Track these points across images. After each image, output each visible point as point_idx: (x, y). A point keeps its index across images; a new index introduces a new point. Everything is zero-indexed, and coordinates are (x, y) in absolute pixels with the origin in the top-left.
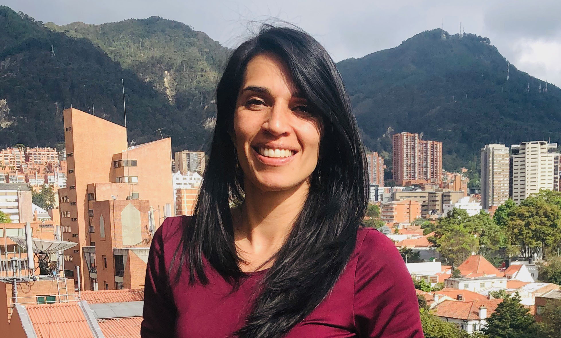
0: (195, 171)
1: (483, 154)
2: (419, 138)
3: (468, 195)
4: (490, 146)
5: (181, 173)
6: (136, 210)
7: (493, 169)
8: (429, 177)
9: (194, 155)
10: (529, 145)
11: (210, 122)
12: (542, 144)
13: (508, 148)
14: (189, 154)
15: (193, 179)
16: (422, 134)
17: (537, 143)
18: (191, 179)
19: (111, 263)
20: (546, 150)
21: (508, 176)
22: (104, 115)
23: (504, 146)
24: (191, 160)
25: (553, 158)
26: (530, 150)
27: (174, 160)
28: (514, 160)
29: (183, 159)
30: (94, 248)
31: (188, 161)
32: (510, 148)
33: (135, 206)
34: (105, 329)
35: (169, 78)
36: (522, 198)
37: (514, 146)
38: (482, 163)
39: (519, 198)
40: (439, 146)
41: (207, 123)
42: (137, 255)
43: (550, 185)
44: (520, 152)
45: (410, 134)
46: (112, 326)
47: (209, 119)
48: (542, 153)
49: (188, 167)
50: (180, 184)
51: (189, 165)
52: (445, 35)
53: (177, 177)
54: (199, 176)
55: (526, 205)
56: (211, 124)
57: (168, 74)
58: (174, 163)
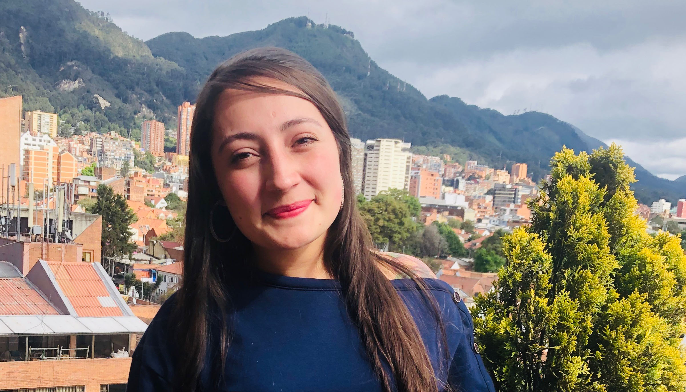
0: (45, 134)
5: (31, 134)
9: (46, 117)
10: (384, 143)
11: (64, 84)
12: (396, 143)
13: (363, 144)
14: (41, 115)
15: (43, 141)
17: (391, 141)
18: (40, 141)
20: (400, 149)
21: (361, 171)
23: (359, 140)
24: (43, 121)
25: (405, 158)
26: (385, 147)
27: (25, 119)
28: (369, 156)
29: (34, 120)
31: (39, 122)
32: (366, 143)
35: (26, 34)
36: (373, 194)
37: (370, 142)
39: (370, 194)
41: (62, 85)
43: (400, 184)
44: (375, 148)
47: (64, 81)
48: (395, 151)
49: (39, 128)
50: (28, 145)
51: (40, 126)
52: (310, 24)
53: (26, 137)
54: (49, 139)
55: (377, 201)
56: (66, 86)
57: (25, 30)
58: (24, 122)
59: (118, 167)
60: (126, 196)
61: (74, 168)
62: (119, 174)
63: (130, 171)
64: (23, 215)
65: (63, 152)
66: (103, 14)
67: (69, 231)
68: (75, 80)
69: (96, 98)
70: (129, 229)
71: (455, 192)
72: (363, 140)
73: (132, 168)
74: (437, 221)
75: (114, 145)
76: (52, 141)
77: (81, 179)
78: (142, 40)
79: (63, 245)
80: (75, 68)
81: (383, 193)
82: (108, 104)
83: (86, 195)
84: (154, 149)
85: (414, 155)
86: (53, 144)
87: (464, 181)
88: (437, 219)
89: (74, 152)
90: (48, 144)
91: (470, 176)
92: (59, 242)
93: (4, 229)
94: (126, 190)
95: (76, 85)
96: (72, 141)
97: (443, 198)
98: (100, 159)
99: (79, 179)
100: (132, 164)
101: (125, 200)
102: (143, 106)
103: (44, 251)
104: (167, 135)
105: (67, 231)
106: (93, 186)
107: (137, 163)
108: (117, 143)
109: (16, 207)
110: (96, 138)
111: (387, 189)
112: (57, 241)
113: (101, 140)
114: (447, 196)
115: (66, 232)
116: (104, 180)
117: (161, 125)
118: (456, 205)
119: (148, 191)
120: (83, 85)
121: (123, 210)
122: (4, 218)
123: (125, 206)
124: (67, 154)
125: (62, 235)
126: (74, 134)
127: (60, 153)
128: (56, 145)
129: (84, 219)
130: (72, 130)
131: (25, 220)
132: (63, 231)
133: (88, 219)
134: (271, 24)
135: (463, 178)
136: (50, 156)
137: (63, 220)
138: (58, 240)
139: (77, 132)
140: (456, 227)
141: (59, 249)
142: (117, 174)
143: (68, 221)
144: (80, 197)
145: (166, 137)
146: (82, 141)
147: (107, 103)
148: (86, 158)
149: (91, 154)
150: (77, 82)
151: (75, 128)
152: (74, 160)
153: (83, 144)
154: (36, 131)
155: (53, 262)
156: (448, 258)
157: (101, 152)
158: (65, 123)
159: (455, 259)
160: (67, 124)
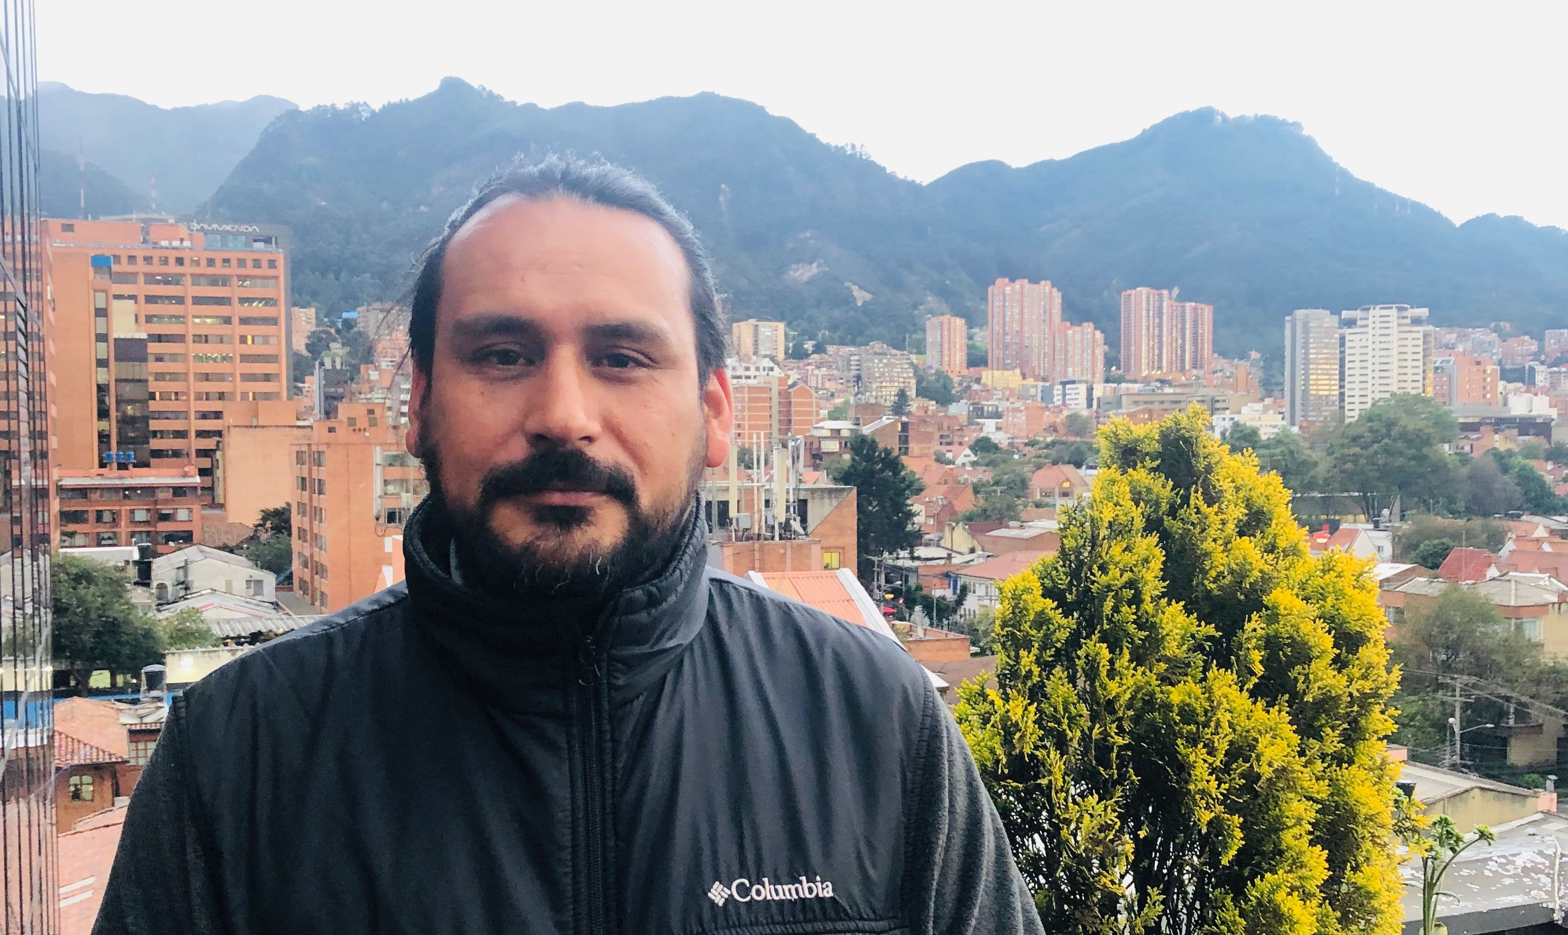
0: (765, 356)
1: (1288, 326)
2: (1170, 298)
3: (1261, 399)
4: (1300, 313)
5: (741, 359)
7: (1307, 354)
8: (1187, 367)
9: (766, 327)
10: (1376, 312)
11: (795, 272)
12: (1400, 309)
13: (1336, 318)
14: (757, 326)
15: (761, 368)
16: (1176, 291)
17: (1391, 308)
18: (757, 369)
20: (1408, 321)
21: (1336, 367)
23: (1328, 312)
24: (761, 336)
25: (1420, 335)
26: (1378, 319)
28: (1348, 338)
29: (747, 336)
31: (753, 338)
32: (1340, 317)
35: (729, 195)
36: (1362, 406)
37: (1345, 314)
38: (1288, 342)
39: (1357, 407)
40: (1207, 312)
41: (791, 273)
43: (1415, 385)
44: (1359, 323)
45: (1154, 291)
47: (794, 266)
48: (1400, 325)
49: (753, 348)
51: (755, 345)
52: (1219, 118)
53: (733, 365)
54: (772, 364)
55: (1370, 420)
56: (798, 274)
57: (727, 190)
59: (887, 401)
60: (903, 450)
61: (815, 409)
62: (890, 412)
63: (909, 405)
64: (721, 497)
65: (793, 383)
66: (854, 147)
67: (801, 519)
68: (811, 263)
69: (849, 289)
70: (907, 505)
71: (1528, 391)
72: (1336, 311)
73: (912, 400)
74: (1495, 448)
75: (881, 365)
76: (776, 368)
77: (826, 427)
78: (923, 185)
79: (790, 545)
80: (811, 241)
82: (868, 296)
83: (833, 453)
84: (949, 365)
85: (1437, 329)
86: (777, 372)
87: (1544, 368)
88: (1497, 445)
89: (814, 381)
90: (771, 373)
91: (1557, 358)
92: (781, 538)
94: (903, 438)
95: (814, 269)
96: (809, 364)
97: (1505, 404)
99: (823, 428)
100: (912, 393)
101: (899, 456)
102: (928, 292)
103: (757, 556)
104: (970, 338)
105: (795, 520)
106: (844, 437)
107: (922, 392)
108: (885, 361)
110: (850, 355)
111: (1388, 395)
112: (777, 538)
113: (857, 358)
114: (1512, 399)
115: (792, 521)
116: (864, 425)
117: (959, 322)
118: (1534, 413)
119: (941, 436)
120: (827, 269)
121: (896, 473)
123: (900, 466)
124: (802, 388)
125: (786, 526)
126: (814, 352)
127: (790, 386)
128: (782, 374)
129: (826, 495)
130: (809, 346)
131: (724, 505)
132: (788, 520)
133: (834, 495)
134: (1148, 128)
135: (1542, 363)
137: (791, 501)
138: (780, 535)
139: (819, 349)
140: (1535, 457)
141: (784, 552)
142: (887, 413)
143: (797, 501)
144: (825, 458)
145: (970, 342)
147: (867, 294)
148: (833, 390)
149: (842, 384)
150: (815, 265)
151: (814, 342)
152: (813, 396)
153: (828, 367)
154: (751, 354)
155: (772, 575)
156: (1524, 518)
157: (859, 378)
158: (799, 335)
159: (1537, 519)
160: (801, 338)
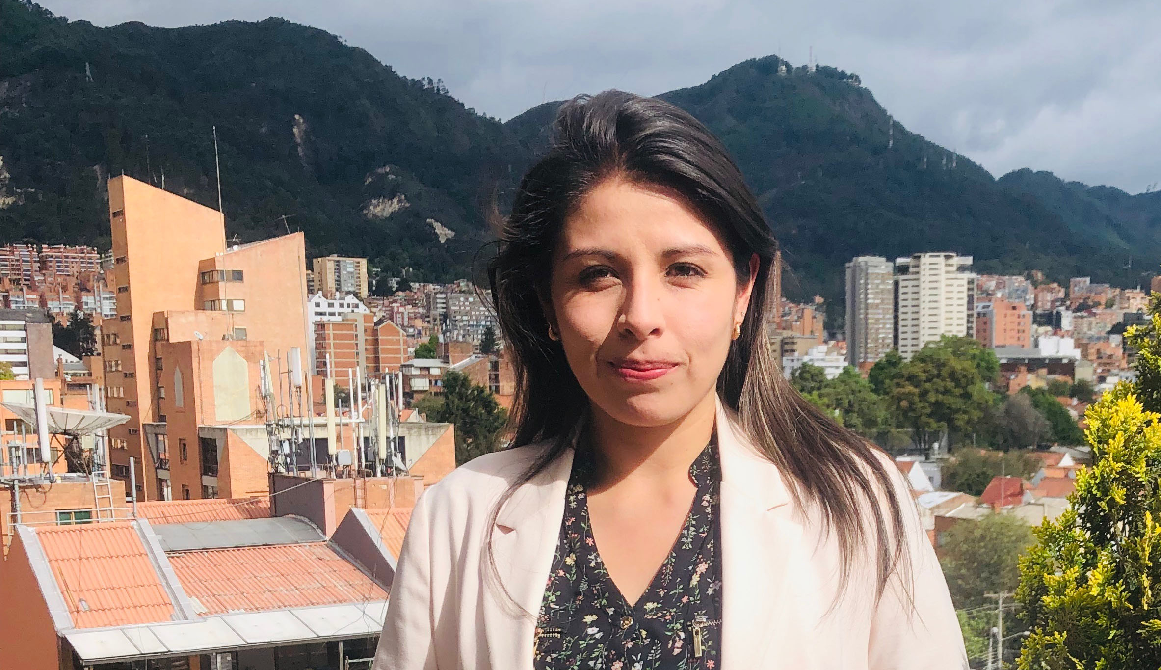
0: (348, 293)
1: (848, 273)
3: (826, 342)
4: (861, 259)
5: (325, 296)
6: (240, 359)
7: (866, 299)
9: (348, 263)
10: (927, 259)
11: (375, 207)
12: (947, 257)
13: (891, 264)
14: (338, 261)
15: (346, 305)
17: (938, 256)
18: (342, 306)
19: (194, 452)
20: (954, 268)
21: (891, 311)
22: (185, 191)
23: (883, 259)
24: (344, 273)
25: (965, 282)
26: (928, 267)
27: (312, 271)
28: (901, 284)
29: (328, 271)
30: (165, 425)
31: (337, 274)
32: (894, 263)
33: (238, 351)
34: (182, 570)
35: (303, 127)
36: (914, 349)
37: (900, 261)
38: (848, 287)
39: (909, 349)
41: (372, 207)
42: (242, 437)
43: (960, 328)
44: (911, 270)
46: (194, 564)
47: (374, 201)
48: (947, 272)
49: (338, 285)
50: (321, 314)
51: (338, 281)
52: (784, 68)
53: (317, 301)
54: (356, 301)
55: (923, 360)
56: (379, 209)
57: (302, 121)
58: (312, 276)
59: (475, 341)
60: (494, 388)
61: (402, 347)
62: (478, 351)
63: (497, 344)
64: (319, 434)
65: (381, 322)
66: (430, 81)
67: (399, 455)
68: (391, 199)
69: (431, 225)
71: (1055, 334)
72: (891, 258)
74: (1029, 386)
75: (467, 303)
76: (361, 304)
77: (415, 365)
78: (500, 120)
79: (390, 480)
80: (391, 177)
81: (932, 345)
82: (450, 234)
83: (426, 391)
85: (979, 276)
86: (363, 309)
87: (1069, 313)
88: (1029, 383)
89: (401, 319)
90: (356, 310)
91: (1080, 304)
92: (383, 474)
93: (288, 460)
94: (493, 377)
95: (394, 205)
96: (395, 301)
97: (1036, 345)
98: (444, 328)
99: (412, 366)
101: (491, 394)
103: (359, 493)
105: (396, 456)
106: (436, 375)
108: (471, 300)
109: (305, 421)
110: (436, 293)
111: (938, 338)
112: (379, 474)
113: (443, 296)
114: (1042, 340)
115: (393, 458)
116: (454, 364)
118: (1060, 355)
120: (407, 205)
121: (489, 413)
122: (287, 442)
123: (493, 405)
124: (389, 324)
125: (388, 463)
126: (398, 290)
127: (377, 324)
128: (368, 311)
129: (423, 432)
130: (394, 283)
131: (322, 443)
132: (389, 456)
133: (430, 432)
134: (717, 75)
135: (1067, 308)
136: (361, 331)
137: (388, 438)
138: (382, 471)
139: (404, 286)
140: (1062, 394)
141: (385, 487)
142: (476, 352)
143: (395, 438)
144: (415, 396)
146: (412, 300)
147: (450, 232)
148: (421, 328)
149: (429, 322)
150: (395, 201)
151: (399, 279)
152: (401, 335)
153: (415, 305)
154: (334, 290)
155: (376, 511)
156: (1053, 449)
157: (445, 317)
158: (382, 271)
159: (1064, 449)
160: (385, 274)
